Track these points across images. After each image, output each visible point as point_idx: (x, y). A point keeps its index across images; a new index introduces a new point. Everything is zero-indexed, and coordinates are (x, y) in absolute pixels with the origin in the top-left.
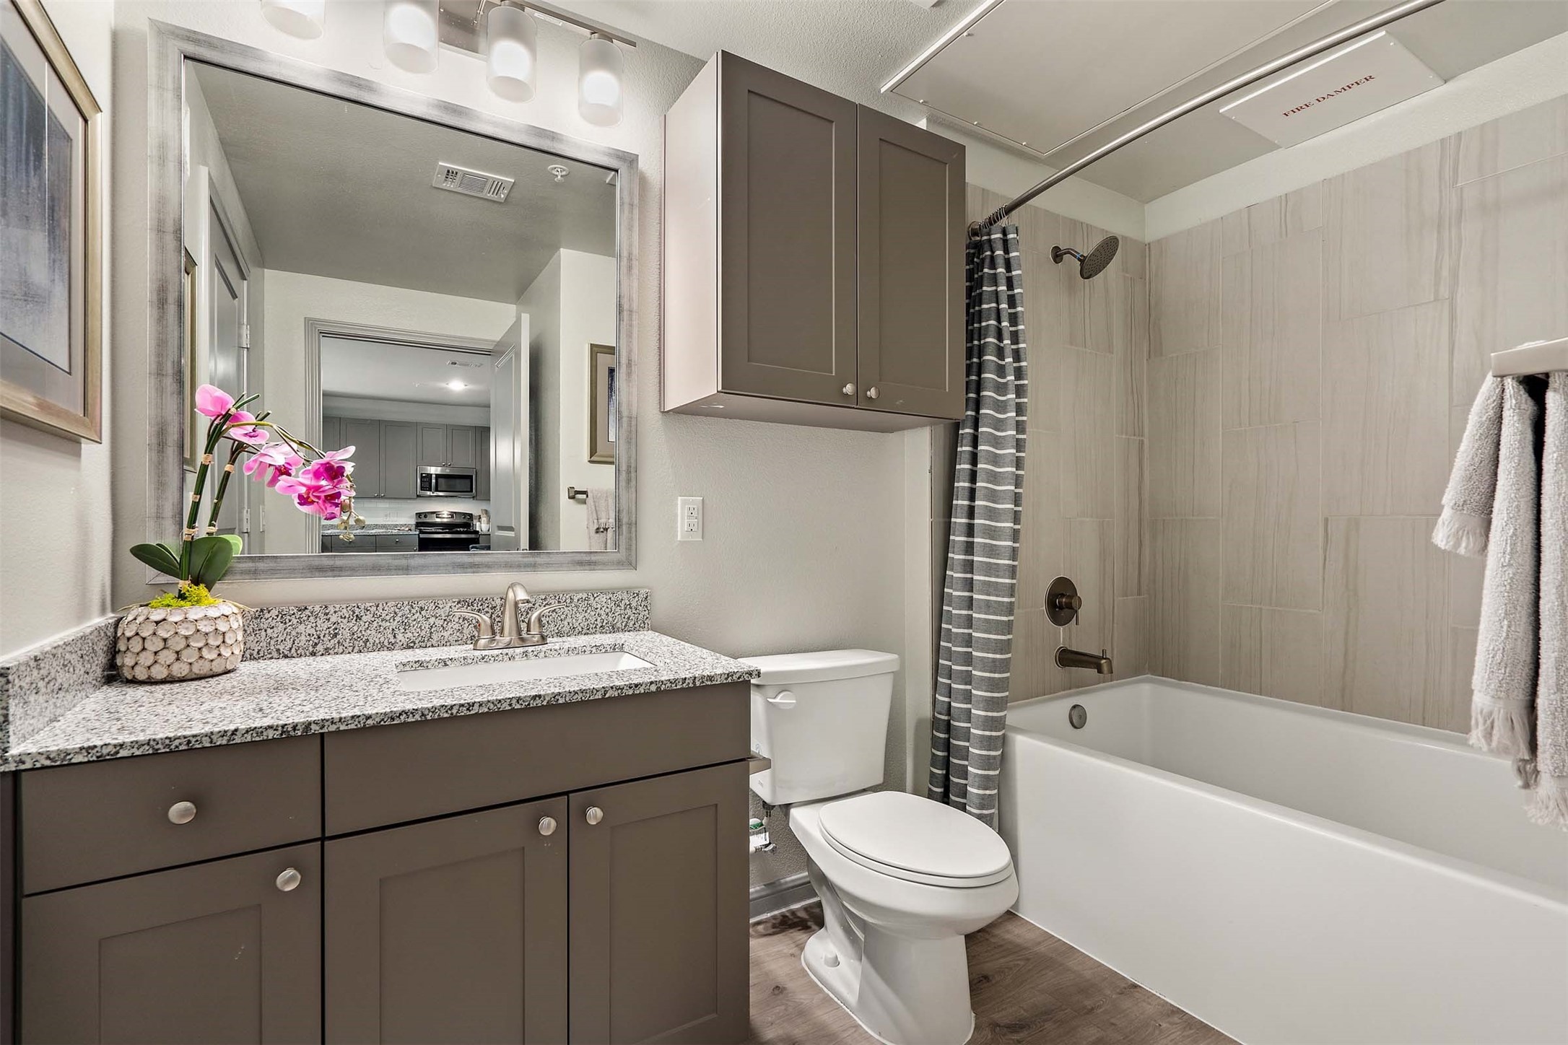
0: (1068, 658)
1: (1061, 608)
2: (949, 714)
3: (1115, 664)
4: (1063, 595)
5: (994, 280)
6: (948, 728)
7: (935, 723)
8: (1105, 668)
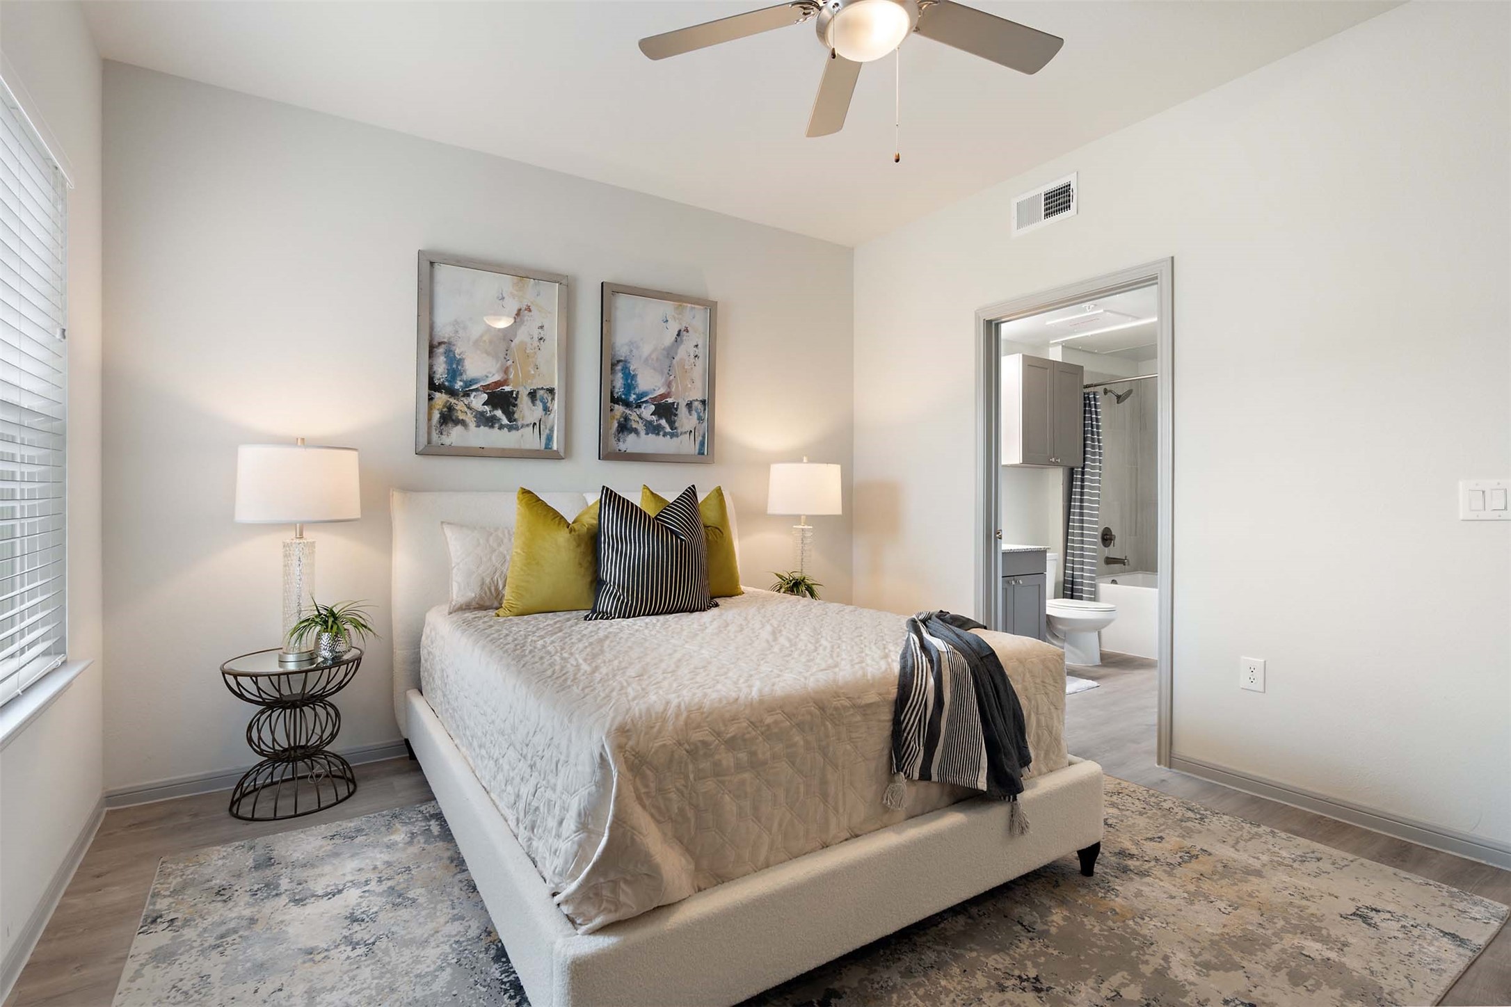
0: (1109, 561)
1: (1106, 540)
2: (1073, 578)
3: (1130, 560)
4: (1107, 535)
5: (1091, 412)
6: (1073, 583)
7: (1065, 581)
8: (1127, 563)
